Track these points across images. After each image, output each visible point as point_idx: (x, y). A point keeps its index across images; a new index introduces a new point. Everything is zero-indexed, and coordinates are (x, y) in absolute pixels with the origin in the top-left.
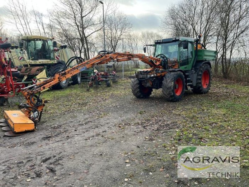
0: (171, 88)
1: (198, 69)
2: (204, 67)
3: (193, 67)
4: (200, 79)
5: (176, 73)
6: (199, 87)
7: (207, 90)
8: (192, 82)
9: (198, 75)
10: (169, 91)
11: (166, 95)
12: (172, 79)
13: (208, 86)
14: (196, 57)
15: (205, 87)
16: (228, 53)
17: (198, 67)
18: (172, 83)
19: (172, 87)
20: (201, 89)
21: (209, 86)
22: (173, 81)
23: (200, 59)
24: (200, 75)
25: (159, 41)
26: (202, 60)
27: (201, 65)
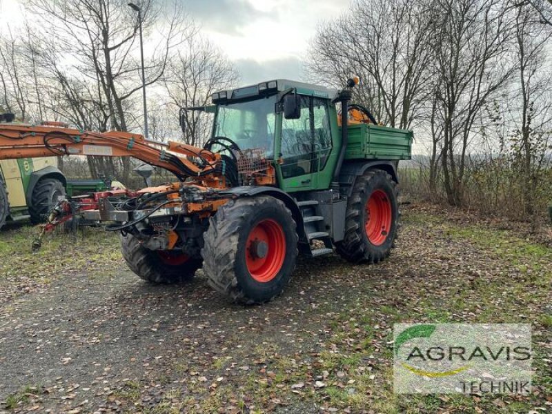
0: (229, 261)
1: (350, 185)
2: (370, 179)
3: (333, 179)
4: (357, 218)
5: (250, 203)
6: (357, 245)
7: (383, 251)
8: (327, 228)
9: (351, 205)
10: (221, 268)
11: (216, 282)
12: (234, 225)
13: (387, 238)
14: (344, 148)
15: (377, 241)
16: (458, 140)
17: (350, 180)
18: (230, 241)
19: (232, 256)
20: (362, 248)
21: (393, 235)
22: (234, 234)
23: (357, 153)
24: (358, 205)
25: (223, 96)
26: (363, 156)
27: (361, 174)
